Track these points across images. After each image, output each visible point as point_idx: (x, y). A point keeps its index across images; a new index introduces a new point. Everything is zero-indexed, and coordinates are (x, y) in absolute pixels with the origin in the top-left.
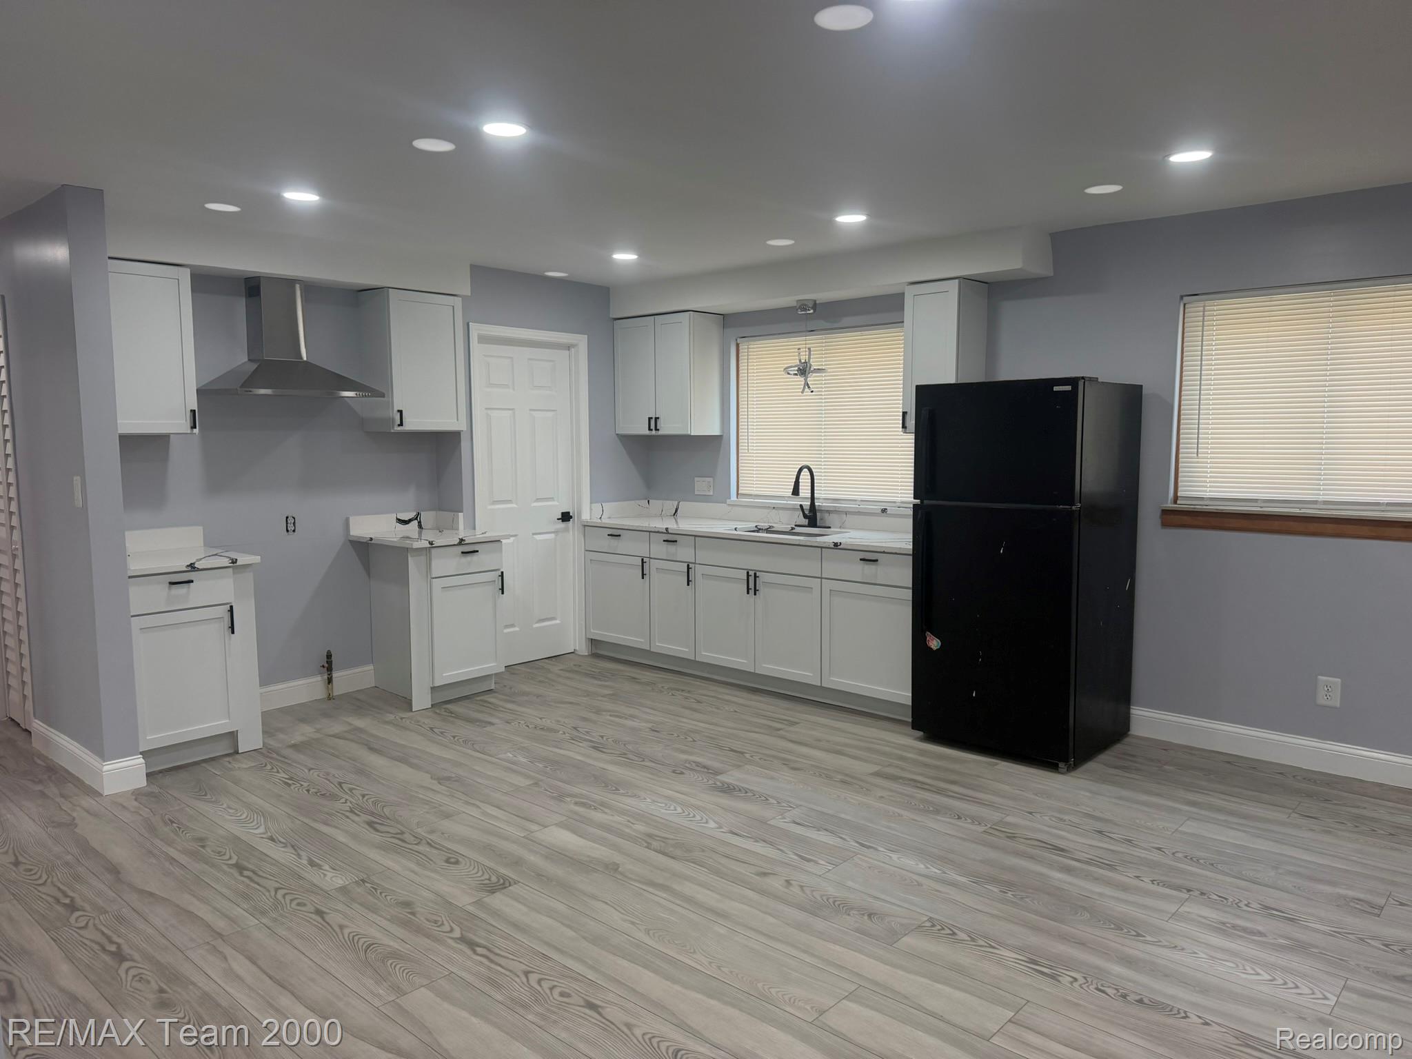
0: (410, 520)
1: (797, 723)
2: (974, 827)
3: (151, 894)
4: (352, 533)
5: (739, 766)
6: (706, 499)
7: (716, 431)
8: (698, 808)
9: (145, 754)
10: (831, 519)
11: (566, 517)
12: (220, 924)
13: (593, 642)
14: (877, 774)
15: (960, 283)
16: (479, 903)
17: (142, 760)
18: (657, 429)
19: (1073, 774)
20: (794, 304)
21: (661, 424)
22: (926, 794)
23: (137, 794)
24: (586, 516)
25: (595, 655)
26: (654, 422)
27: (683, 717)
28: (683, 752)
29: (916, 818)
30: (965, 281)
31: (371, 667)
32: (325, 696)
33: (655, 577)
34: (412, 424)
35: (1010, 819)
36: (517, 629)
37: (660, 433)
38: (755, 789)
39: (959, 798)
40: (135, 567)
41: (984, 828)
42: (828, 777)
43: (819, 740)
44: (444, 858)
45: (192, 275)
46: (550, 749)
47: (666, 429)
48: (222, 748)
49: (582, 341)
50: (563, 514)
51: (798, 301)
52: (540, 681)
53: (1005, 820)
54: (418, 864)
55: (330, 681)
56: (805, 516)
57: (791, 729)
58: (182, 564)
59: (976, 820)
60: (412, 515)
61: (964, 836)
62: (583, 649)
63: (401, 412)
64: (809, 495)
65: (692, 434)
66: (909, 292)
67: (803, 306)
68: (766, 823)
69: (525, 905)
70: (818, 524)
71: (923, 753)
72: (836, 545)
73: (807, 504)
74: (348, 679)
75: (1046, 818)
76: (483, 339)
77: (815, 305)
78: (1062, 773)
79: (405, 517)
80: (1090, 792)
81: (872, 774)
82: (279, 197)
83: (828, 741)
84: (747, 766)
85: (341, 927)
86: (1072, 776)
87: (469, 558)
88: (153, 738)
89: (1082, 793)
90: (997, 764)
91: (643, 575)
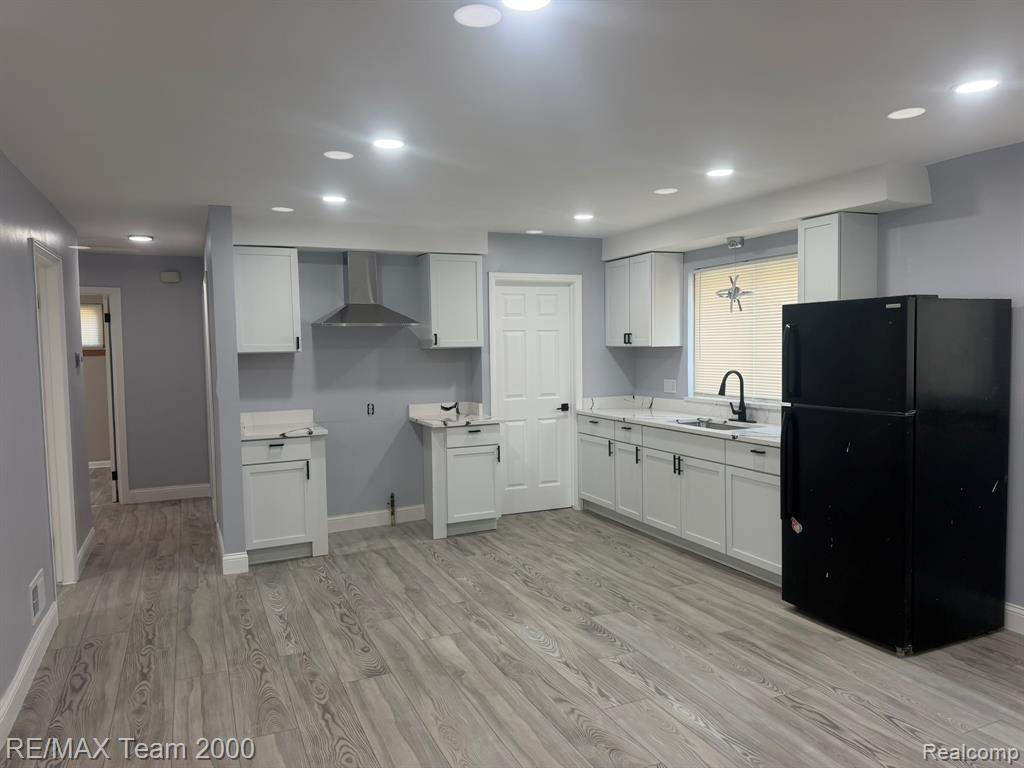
0: (451, 408)
1: (695, 583)
2: (768, 692)
3: (193, 641)
4: (411, 415)
5: (615, 611)
6: (671, 396)
7: (677, 343)
8: (557, 639)
9: (248, 552)
10: (759, 415)
11: (565, 407)
12: (208, 666)
13: (584, 502)
14: (725, 635)
15: (840, 218)
16: (355, 684)
17: (246, 556)
18: (629, 342)
19: (910, 659)
20: (725, 241)
21: (632, 339)
22: (753, 657)
23: (241, 576)
24: (579, 407)
25: (585, 511)
26: (628, 337)
27: (607, 566)
28: (585, 594)
29: (723, 675)
30: (845, 215)
31: (422, 506)
32: (389, 523)
33: (618, 455)
34: (443, 343)
35: (810, 691)
36: (525, 487)
37: (633, 345)
38: (612, 631)
39: (778, 664)
40: (247, 434)
41: (775, 695)
42: (681, 631)
43: (700, 599)
44: (362, 646)
45: (299, 252)
46: (496, 579)
47: (636, 342)
48: (303, 553)
49: (577, 280)
50: (563, 405)
51: (729, 238)
52: (532, 527)
53: (805, 691)
54: (345, 648)
55: (393, 513)
56: (734, 412)
57: (688, 587)
58: (277, 434)
59: (777, 686)
60: (453, 404)
61: (753, 699)
62: (578, 506)
63: (436, 335)
64: (739, 395)
65: (653, 346)
66: (801, 227)
67: (732, 242)
68: (596, 660)
69: (380, 689)
70: (747, 419)
71: (782, 621)
72: (734, 437)
73: (737, 402)
74: (405, 513)
75: (846, 696)
76: (499, 283)
77: (742, 241)
78: (898, 657)
79: (448, 406)
80: (914, 678)
81: (720, 634)
82: (321, 200)
83: (707, 601)
84: (623, 613)
85: (267, 682)
86: (909, 661)
87: (474, 435)
88: (256, 542)
89: (904, 678)
90: (841, 639)
91: (610, 454)
